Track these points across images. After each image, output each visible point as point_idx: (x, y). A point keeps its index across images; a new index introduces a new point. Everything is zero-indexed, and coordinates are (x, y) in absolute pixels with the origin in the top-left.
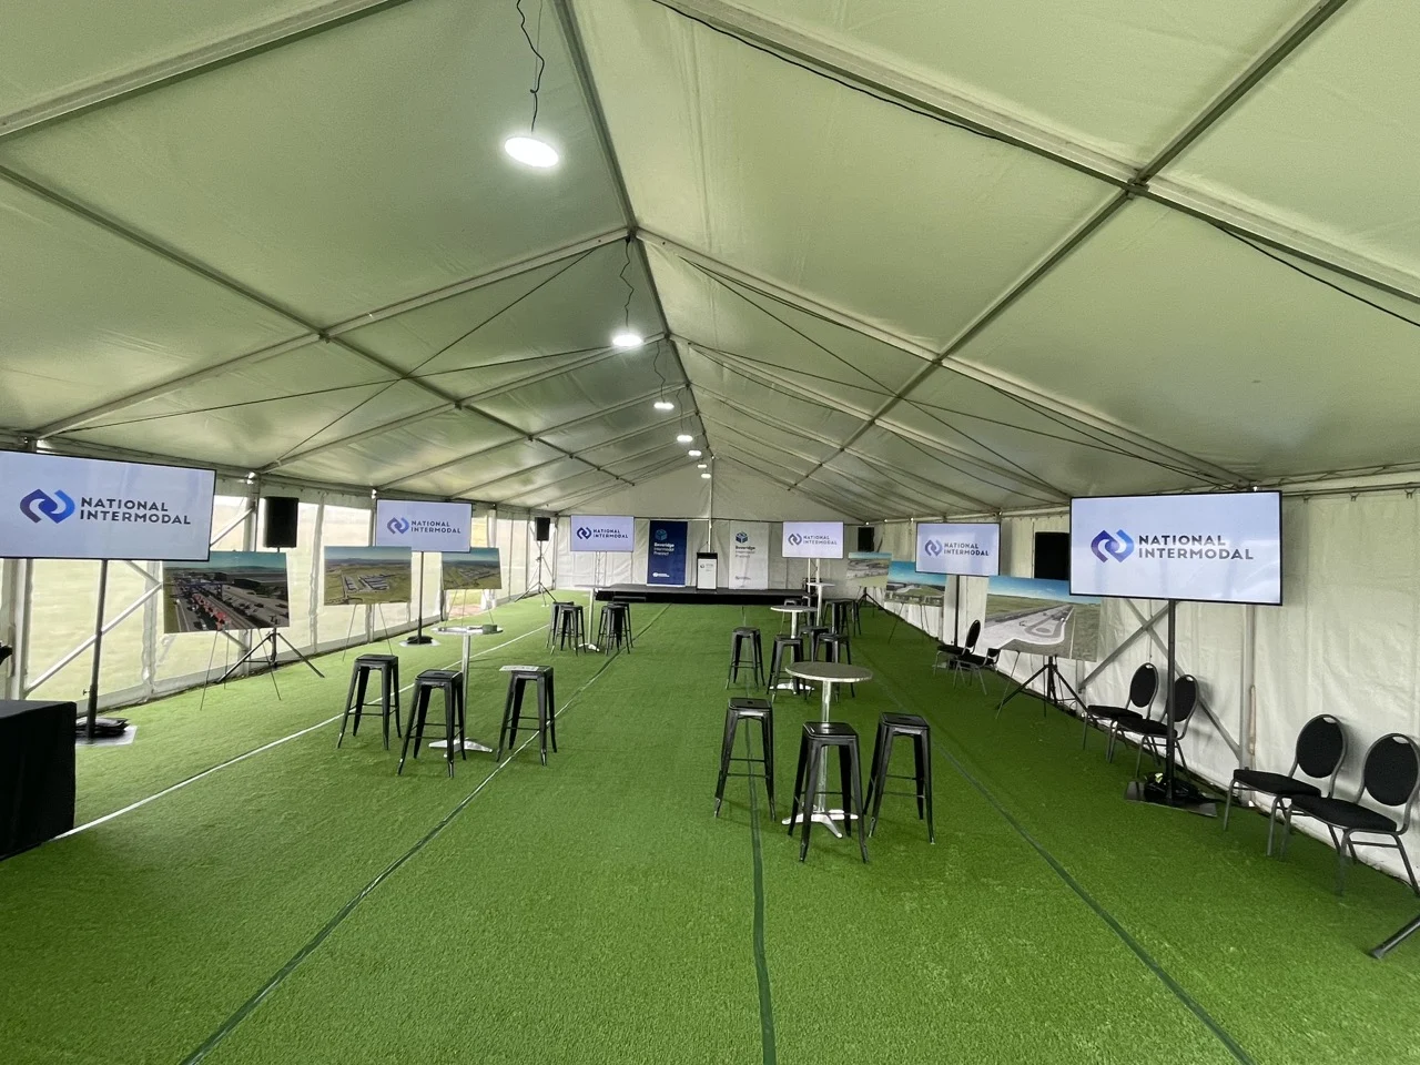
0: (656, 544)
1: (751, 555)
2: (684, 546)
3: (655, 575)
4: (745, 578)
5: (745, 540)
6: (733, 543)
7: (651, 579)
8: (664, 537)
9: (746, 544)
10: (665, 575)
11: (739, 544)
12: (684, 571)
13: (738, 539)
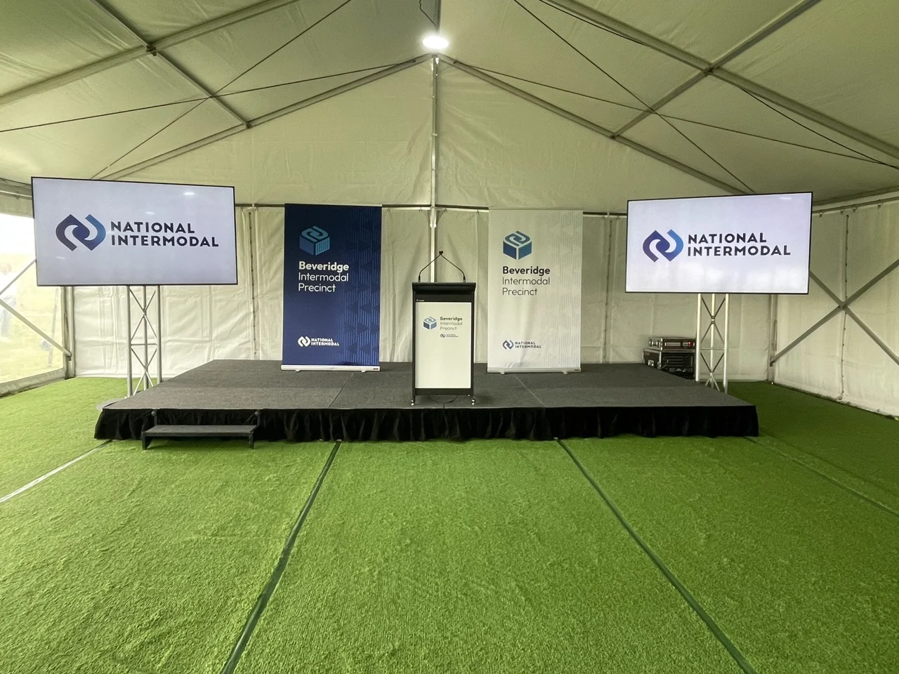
0: (302, 265)
1: (541, 288)
2: (374, 267)
3: (304, 342)
4: (527, 345)
5: (526, 251)
6: (497, 258)
7: (292, 353)
8: (323, 247)
9: (528, 262)
10: (328, 342)
11: (512, 263)
12: (376, 329)
13: (509, 250)
